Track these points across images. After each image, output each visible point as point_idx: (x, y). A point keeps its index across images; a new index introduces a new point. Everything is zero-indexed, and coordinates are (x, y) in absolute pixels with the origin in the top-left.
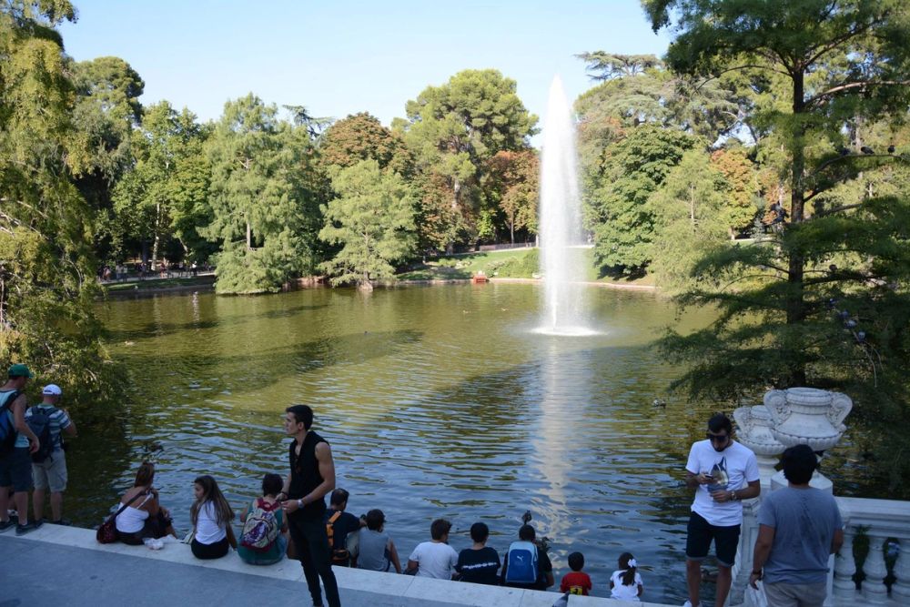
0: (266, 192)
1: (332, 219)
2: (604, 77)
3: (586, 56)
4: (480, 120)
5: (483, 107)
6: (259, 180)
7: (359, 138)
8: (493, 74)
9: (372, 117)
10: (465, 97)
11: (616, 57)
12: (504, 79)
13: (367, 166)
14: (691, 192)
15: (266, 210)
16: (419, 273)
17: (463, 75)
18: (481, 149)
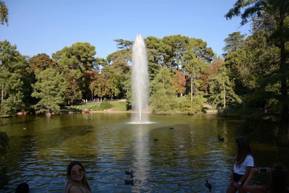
0: (11, 78)
1: (36, 89)
2: (122, 48)
3: (117, 41)
4: (84, 58)
5: (84, 54)
6: (9, 73)
7: (43, 62)
8: (88, 44)
9: (47, 55)
10: (78, 51)
11: (127, 41)
12: (91, 46)
13: (50, 70)
14: (163, 80)
15: (11, 84)
16: (64, 110)
17: (78, 44)
18: (83, 69)
